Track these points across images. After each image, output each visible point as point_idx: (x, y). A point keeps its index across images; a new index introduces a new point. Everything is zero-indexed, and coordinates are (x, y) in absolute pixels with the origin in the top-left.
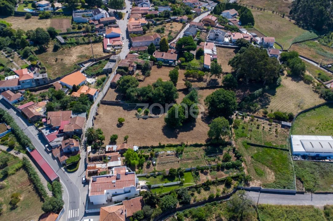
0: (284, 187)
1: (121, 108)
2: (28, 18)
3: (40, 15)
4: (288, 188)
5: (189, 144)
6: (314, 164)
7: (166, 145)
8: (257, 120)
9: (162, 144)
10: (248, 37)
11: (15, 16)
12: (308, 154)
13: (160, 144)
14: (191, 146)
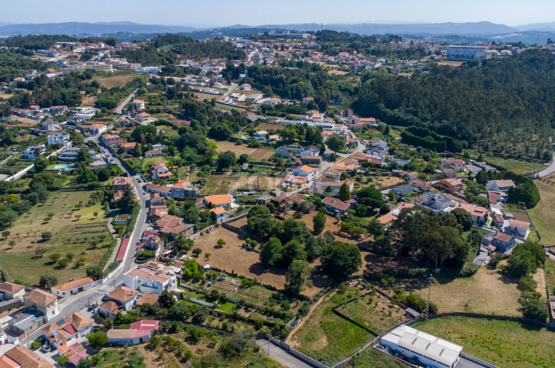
0: (320, 360)
1: (237, 235)
2: (238, 144)
3: (250, 143)
4: (324, 363)
5: (262, 283)
6: (396, 363)
7: (239, 275)
8: (379, 297)
9: (235, 273)
10: (482, 212)
11: (229, 141)
12: (401, 349)
13: (233, 272)
14: (264, 286)
